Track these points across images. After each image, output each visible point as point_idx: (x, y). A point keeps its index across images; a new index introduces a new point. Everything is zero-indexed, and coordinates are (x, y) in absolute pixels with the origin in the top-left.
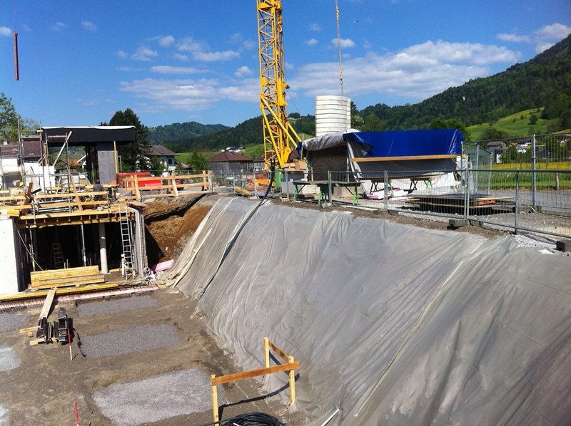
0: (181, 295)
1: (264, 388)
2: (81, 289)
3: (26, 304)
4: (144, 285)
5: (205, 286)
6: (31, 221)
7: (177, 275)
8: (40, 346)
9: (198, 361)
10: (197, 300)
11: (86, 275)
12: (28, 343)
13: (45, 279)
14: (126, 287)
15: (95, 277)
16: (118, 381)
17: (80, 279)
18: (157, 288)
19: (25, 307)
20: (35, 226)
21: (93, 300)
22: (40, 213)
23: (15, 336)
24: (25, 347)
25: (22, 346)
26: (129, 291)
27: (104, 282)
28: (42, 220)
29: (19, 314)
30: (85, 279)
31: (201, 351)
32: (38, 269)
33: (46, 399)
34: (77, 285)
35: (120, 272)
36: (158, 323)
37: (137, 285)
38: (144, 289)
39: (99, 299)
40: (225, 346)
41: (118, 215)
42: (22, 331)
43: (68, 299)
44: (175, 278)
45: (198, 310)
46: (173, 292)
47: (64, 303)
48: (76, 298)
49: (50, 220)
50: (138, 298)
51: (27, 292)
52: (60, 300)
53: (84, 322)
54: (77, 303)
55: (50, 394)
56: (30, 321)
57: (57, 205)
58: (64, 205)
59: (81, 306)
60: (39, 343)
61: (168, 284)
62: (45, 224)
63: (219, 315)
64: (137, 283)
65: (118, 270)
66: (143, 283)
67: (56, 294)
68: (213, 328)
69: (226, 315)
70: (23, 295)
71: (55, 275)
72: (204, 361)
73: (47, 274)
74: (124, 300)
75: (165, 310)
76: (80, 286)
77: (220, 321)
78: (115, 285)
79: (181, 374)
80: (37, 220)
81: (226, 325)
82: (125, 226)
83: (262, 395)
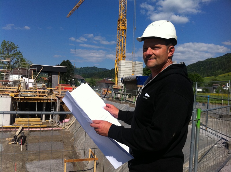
0: (69, 132)
1: (87, 167)
2: (33, 126)
3: (12, 130)
4: (57, 127)
5: (77, 129)
6: (18, 99)
7: (70, 124)
8: (12, 145)
9: (67, 156)
10: (74, 134)
11: (35, 121)
12: (8, 143)
13: (20, 121)
14: (50, 127)
15: (39, 122)
16: (36, 160)
17: (33, 122)
18: (61, 129)
19: (11, 131)
20: (19, 101)
21: (37, 131)
22: (22, 96)
23: (4, 140)
24: (7, 144)
25: (6, 144)
26: (51, 129)
27: (42, 125)
28: (23, 99)
29: (8, 133)
30: (35, 122)
31: (69, 153)
32: (18, 117)
33: (8, 163)
34: (32, 124)
35: (49, 121)
36: (57, 142)
37: (54, 127)
38: (56, 129)
39: (39, 131)
40: (78, 151)
41: (51, 99)
42: (7, 139)
43: (27, 129)
44: (69, 125)
45: (73, 138)
46: (67, 131)
47: (26, 131)
48: (30, 129)
49: (25, 99)
50: (53, 132)
51: (13, 125)
52: (24, 129)
53: (31, 138)
54: (30, 131)
55: (10, 161)
56: (11, 136)
57: (29, 94)
58: (31, 94)
59: (32, 133)
60: (12, 144)
61: (66, 128)
62: (23, 101)
63: (79, 140)
64: (54, 126)
65: (48, 121)
66: (56, 126)
67: (23, 127)
68: (76, 145)
69: (81, 140)
70: (11, 126)
71: (24, 120)
72: (69, 156)
73: (21, 120)
74: (48, 132)
75: (62, 137)
76: (33, 125)
77: (79, 142)
78: (45, 126)
79: (60, 160)
80: (21, 99)
81: (81, 144)
82: (53, 104)
83: (85, 169)
